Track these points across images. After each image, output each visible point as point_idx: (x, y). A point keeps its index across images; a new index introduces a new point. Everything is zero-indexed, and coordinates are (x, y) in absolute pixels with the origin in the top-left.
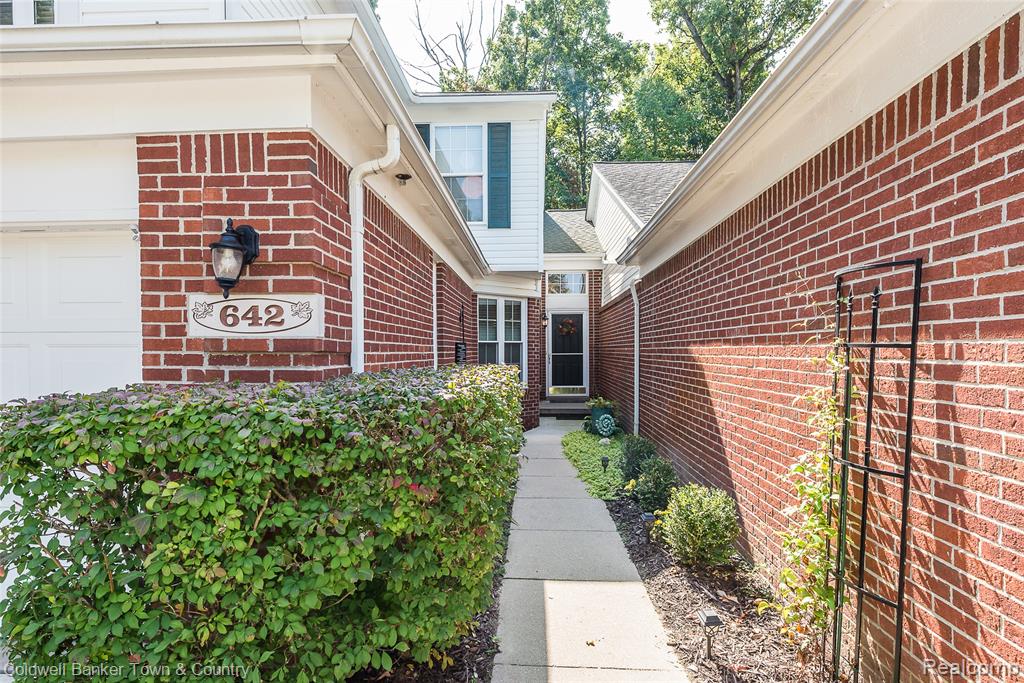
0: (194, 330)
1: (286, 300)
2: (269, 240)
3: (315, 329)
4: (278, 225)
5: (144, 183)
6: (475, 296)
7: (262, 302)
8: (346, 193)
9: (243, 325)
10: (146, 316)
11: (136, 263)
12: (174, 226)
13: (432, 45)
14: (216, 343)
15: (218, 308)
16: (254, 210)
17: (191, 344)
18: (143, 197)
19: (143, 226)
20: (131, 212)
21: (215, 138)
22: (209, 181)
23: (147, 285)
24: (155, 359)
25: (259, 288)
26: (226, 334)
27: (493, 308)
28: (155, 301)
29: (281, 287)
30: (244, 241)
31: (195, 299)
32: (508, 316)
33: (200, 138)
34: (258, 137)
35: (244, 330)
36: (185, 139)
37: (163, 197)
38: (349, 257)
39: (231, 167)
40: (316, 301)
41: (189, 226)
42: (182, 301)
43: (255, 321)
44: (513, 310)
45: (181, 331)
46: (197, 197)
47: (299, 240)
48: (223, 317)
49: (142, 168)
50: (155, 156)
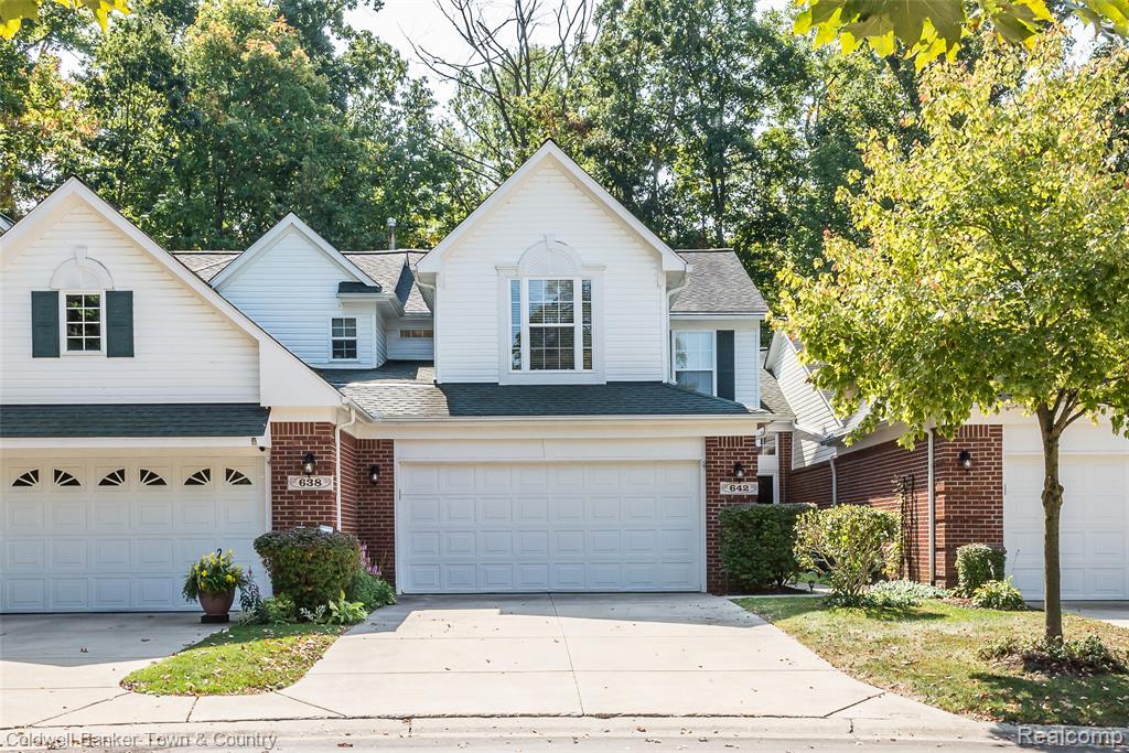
0: (722, 492)
1: (750, 484)
2: (746, 466)
3: (757, 492)
4: (747, 462)
5: (707, 450)
7: (742, 484)
10: (708, 488)
11: (705, 473)
12: (716, 462)
14: (730, 496)
15: (729, 486)
16: (740, 458)
17: (722, 496)
18: (707, 454)
19: (707, 462)
20: (703, 458)
21: (729, 437)
22: (727, 449)
23: (707, 480)
24: (710, 501)
25: (742, 481)
26: (732, 493)
28: (710, 484)
29: (748, 480)
30: (739, 466)
31: (722, 483)
33: (724, 437)
34: (741, 437)
35: (737, 492)
36: (720, 438)
37: (713, 454)
39: (733, 445)
41: (720, 462)
43: (740, 490)
46: (723, 454)
47: (753, 467)
48: (731, 489)
49: (706, 446)
50: (710, 442)
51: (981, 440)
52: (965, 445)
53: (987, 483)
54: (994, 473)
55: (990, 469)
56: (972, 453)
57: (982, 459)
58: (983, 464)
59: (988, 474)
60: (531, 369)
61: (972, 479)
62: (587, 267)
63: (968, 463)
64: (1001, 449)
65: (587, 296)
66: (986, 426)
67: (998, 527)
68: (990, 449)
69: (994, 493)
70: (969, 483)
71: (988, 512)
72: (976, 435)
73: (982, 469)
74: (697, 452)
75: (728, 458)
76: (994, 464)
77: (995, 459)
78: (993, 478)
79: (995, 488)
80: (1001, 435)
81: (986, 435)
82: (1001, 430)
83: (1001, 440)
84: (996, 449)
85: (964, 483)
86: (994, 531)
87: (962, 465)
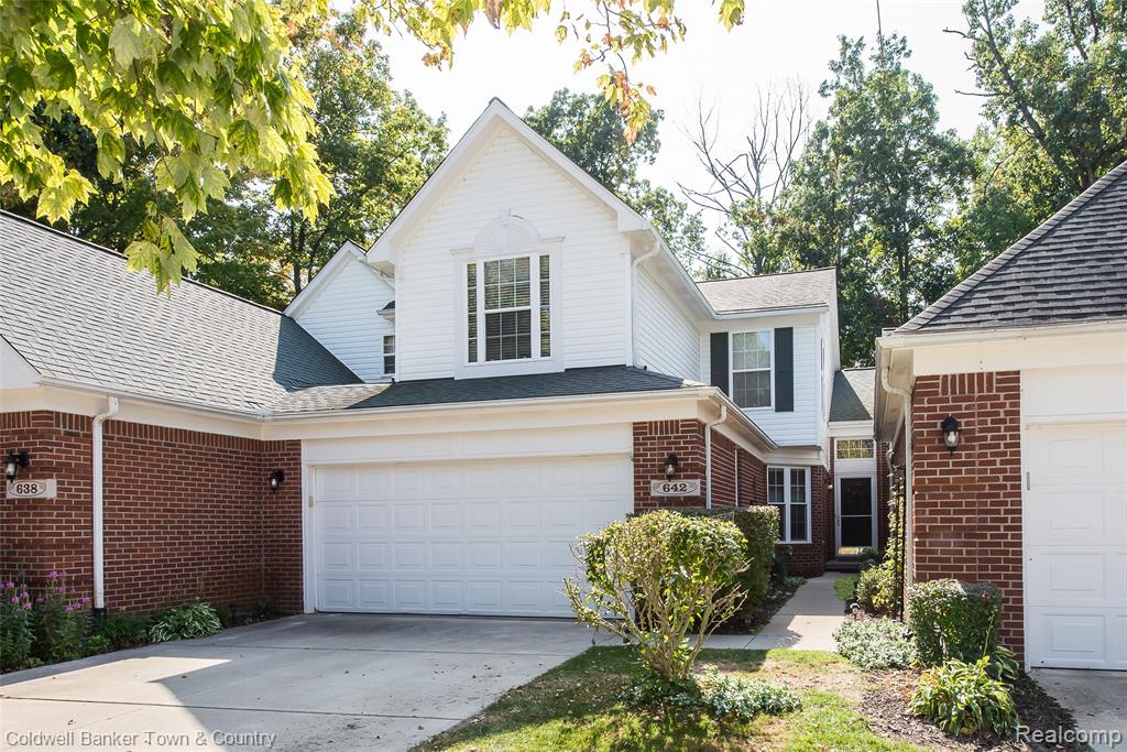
0: (653, 494)
1: (688, 482)
2: (682, 459)
3: (697, 493)
4: (685, 454)
5: (635, 439)
6: (765, 466)
7: (678, 482)
8: (704, 435)
9: (672, 491)
10: (636, 489)
11: (632, 469)
12: (646, 455)
13: (719, 169)
14: (662, 498)
15: (662, 486)
16: (676, 449)
17: (653, 498)
18: (635, 444)
19: (635, 455)
20: (631, 450)
21: (661, 422)
22: (659, 438)
23: (636, 477)
24: (639, 505)
25: (678, 478)
26: (665, 494)
27: (781, 473)
28: (639, 483)
29: (686, 477)
30: (673, 460)
31: (653, 482)
32: (793, 481)
33: (656, 422)
34: (677, 421)
35: (672, 493)
36: (651, 423)
37: (642, 444)
38: (705, 462)
39: (667, 433)
40: (698, 481)
41: (651, 455)
42: (649, 483)
43: (676, 490)
44: (798, 476)
45: (649, 494)
46: (654, 444)
47: (692, 459)
48: (664, 488)
49: (634, 434)
50: (640, 430)
51: (980, 398)
52: (952, 408)
53: (993, 471)
54: (1005, 454)
55: (998, 446)
56: (963, 421)
57: (981, 430)
58: (985, 438)
59: (993, 455)
60: (487, 360)
61: (964, 464)
62: (542, 241)
63: (952, 438)
64: (1018, 413)
65: (544, 274)
66: (990, 375)
67: (1012, 545)
68: (998, 414)
69: (1005, 487)
70: (959, 472)
71: (993, 520)
72: (971, 389)
73: (981, 447)
74: (625, 443)
75: (660, 449)
76: (1004, 437)
77: (1006, 429)
78: (1002, 462)
79: (1005, 479)
80: (1018, 388)
81: (990, 389)
82: (1018, 380)
83: (1018, 396)
84: (1007, 413)
85: (950, 472)
86: (1007, 553)
87: (942, 441)
